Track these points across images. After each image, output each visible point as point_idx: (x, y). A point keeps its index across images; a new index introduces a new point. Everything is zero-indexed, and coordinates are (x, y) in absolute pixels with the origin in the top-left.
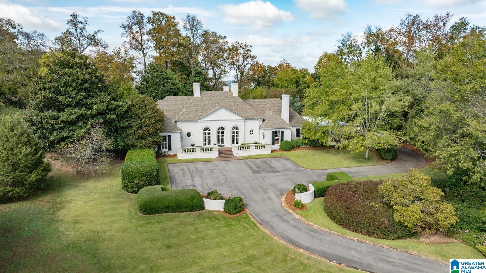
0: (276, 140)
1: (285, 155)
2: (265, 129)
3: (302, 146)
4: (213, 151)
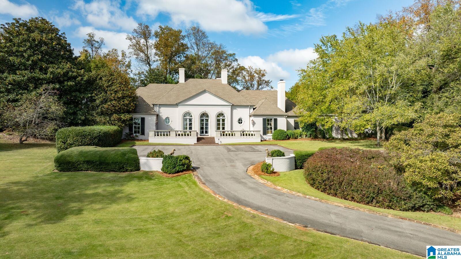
0: (268, 129)
1: (276, 143)
2: (255, 116)
3: (301, 137)
4: (191, 135)
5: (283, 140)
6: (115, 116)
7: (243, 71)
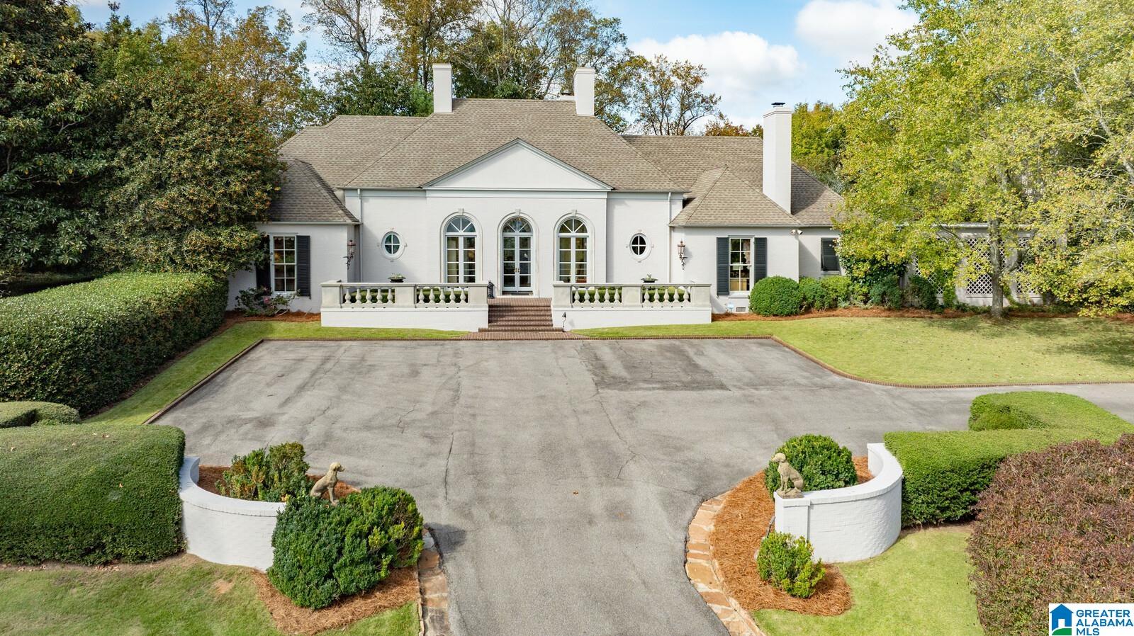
0: (735, 274)
1: (769, 331)
2: (688, 228)
3: (847, 304)
4: (466, 301)
5: (789, 315)
6: (196, 237)
7: (641, 71)
